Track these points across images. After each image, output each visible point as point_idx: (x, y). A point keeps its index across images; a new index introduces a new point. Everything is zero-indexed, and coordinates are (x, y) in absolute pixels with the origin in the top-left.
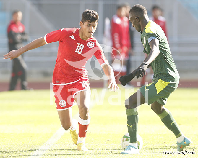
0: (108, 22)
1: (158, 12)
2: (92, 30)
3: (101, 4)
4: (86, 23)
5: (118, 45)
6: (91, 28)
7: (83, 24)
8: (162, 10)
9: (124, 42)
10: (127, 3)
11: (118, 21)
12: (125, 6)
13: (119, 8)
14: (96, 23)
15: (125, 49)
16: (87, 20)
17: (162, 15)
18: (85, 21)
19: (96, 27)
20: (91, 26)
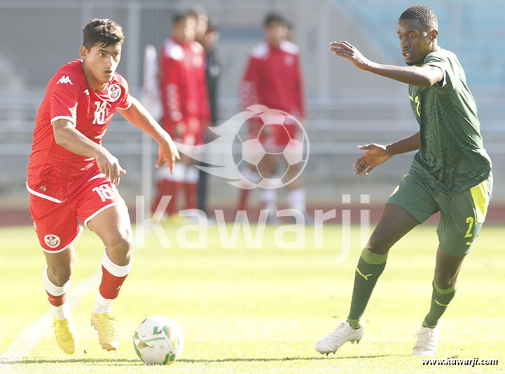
0: (151, 54)
1: (280, 32)
2: (111, 65)
3: (134, 9)
4: (95, 50)
5: (176, 115)
6: (107, 60)
7: (89, 51)
8: (290, 26)
9: (193, 106)
10: (198, 8)
11: (176, 53)
12: (193, 14)
13: (179, 19)
14: (119, 47)
15: (194, 124)
16: (97, 41)
17: (289, 38)
18: (93, 45)
19: (119, 57)
20: (108, 55)
